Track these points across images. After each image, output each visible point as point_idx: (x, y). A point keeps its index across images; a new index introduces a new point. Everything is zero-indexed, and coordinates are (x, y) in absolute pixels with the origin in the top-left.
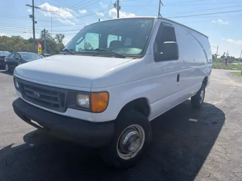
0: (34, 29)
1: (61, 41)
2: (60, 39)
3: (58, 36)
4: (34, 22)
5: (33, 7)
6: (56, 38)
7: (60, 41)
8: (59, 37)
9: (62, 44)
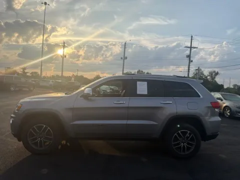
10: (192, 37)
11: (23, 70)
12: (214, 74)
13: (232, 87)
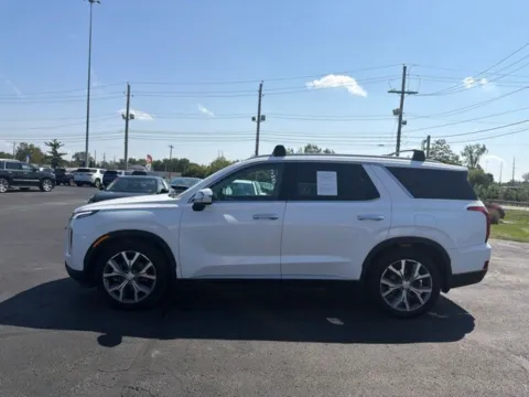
0: (399, 137)
1: (476, 159)
2: (474, 156)
3: (469, 151)
4: (401, 123)
5: (403, 92)
6: (464, 155)
7: (473, 161)
8: (471, 152)
9: (479, 167)
10: (405, 68)
11: (54, 149)
12: (475, 150)
13: (523, 180)
